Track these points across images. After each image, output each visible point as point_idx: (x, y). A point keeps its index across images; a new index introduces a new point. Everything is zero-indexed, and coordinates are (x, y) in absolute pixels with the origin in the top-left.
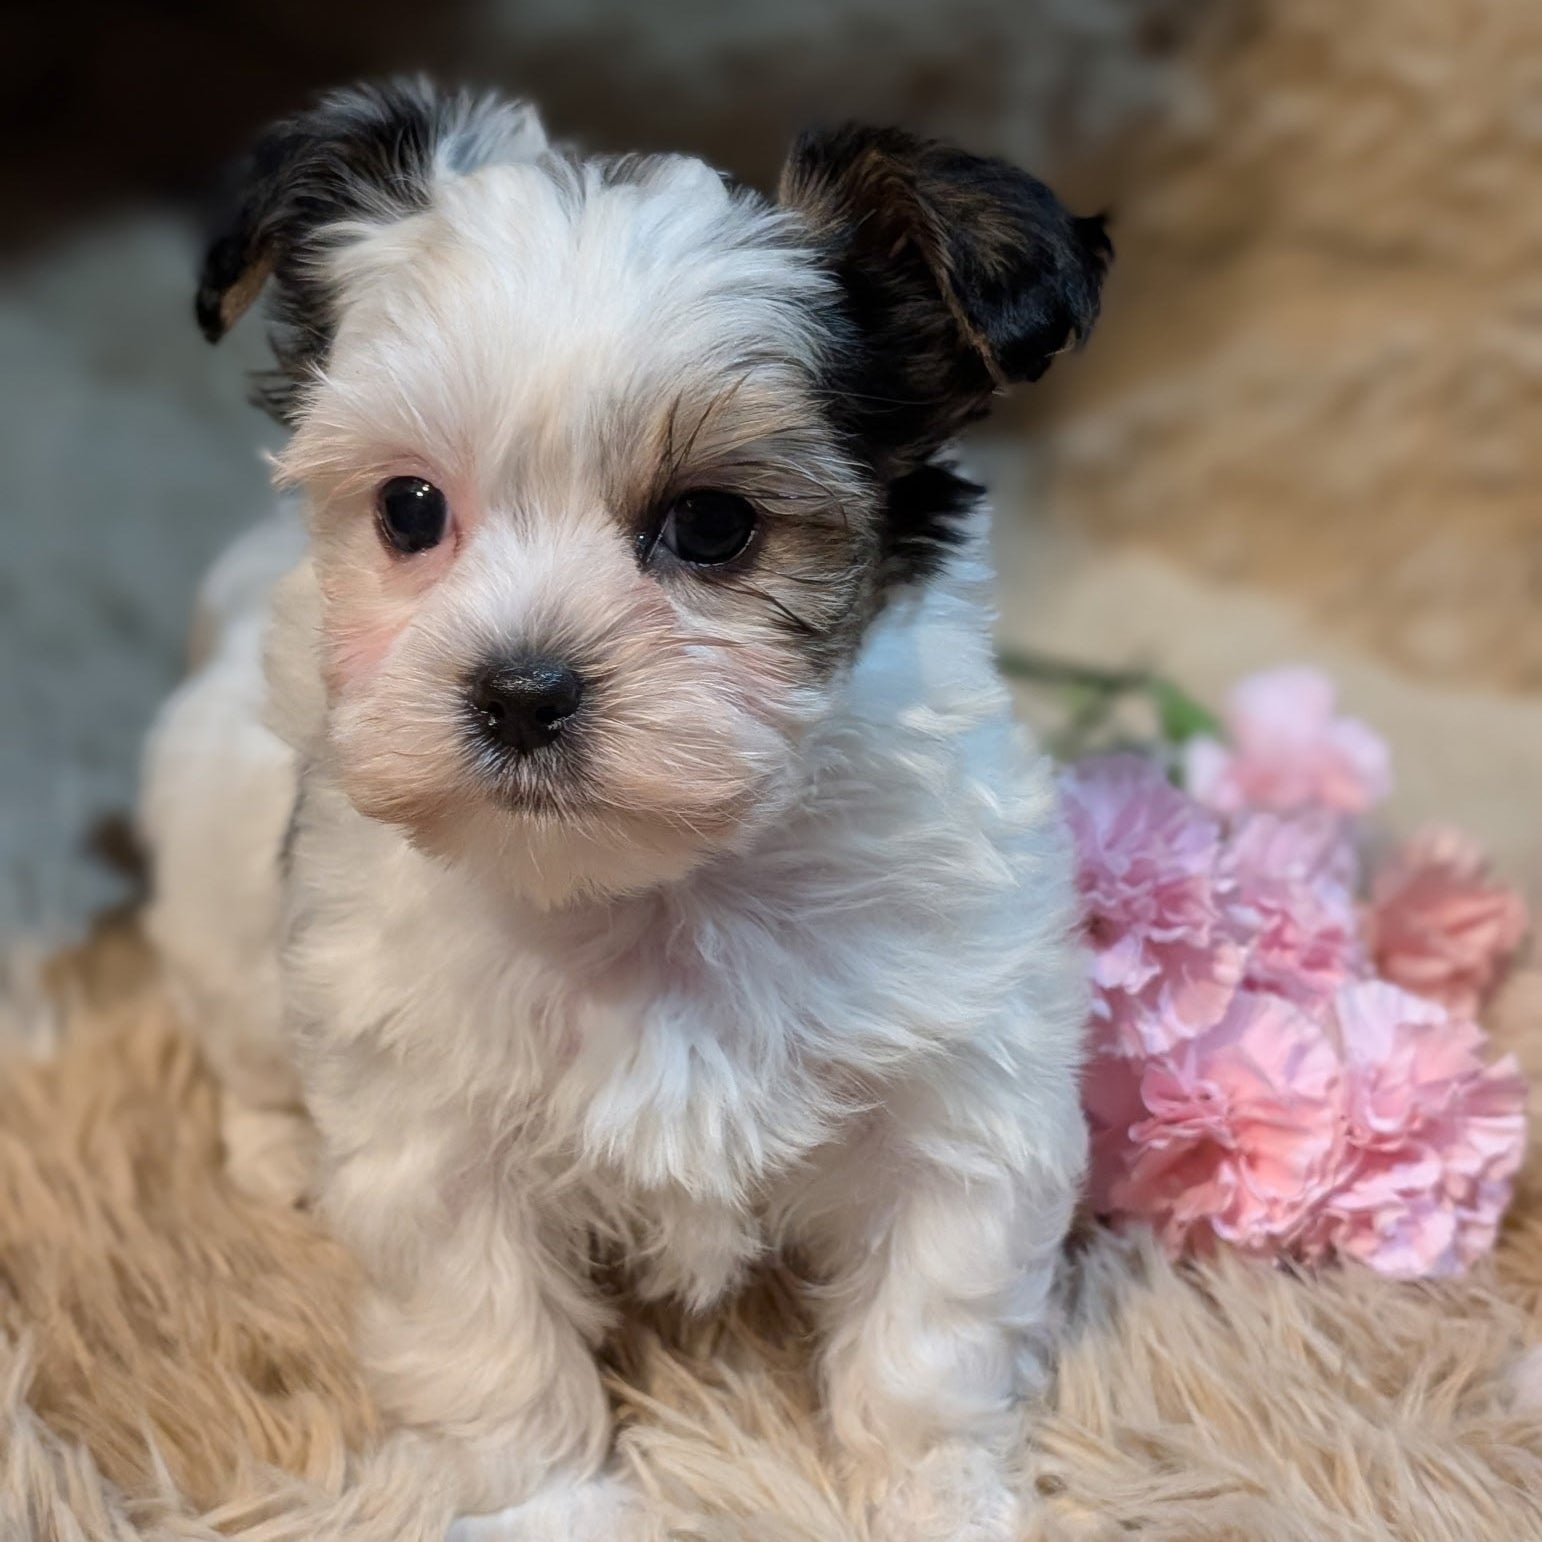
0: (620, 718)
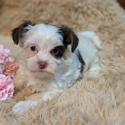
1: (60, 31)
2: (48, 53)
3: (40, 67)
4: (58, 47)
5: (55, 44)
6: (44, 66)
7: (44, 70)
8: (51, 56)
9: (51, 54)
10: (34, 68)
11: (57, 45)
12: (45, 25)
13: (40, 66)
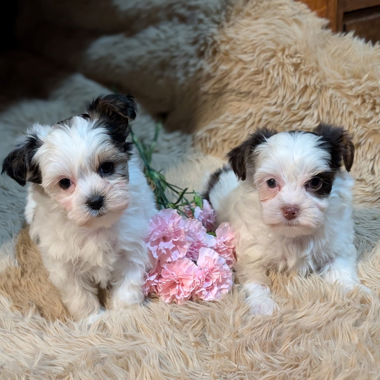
0: (110, 199)
1: (322, 142)
2: (299, 188)
3: (286, 217)
4: (320, 175)
5: (313, 170)
6: (294, 214)
7: (294, 221)
8: (307, 194)
9: (307, 190)
10: (274, 219)
11: (316, 173)
12: (289, 135)
13: (286, 215)
